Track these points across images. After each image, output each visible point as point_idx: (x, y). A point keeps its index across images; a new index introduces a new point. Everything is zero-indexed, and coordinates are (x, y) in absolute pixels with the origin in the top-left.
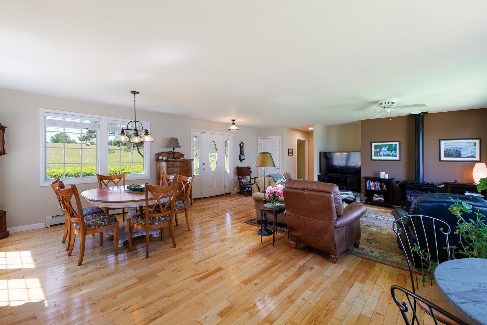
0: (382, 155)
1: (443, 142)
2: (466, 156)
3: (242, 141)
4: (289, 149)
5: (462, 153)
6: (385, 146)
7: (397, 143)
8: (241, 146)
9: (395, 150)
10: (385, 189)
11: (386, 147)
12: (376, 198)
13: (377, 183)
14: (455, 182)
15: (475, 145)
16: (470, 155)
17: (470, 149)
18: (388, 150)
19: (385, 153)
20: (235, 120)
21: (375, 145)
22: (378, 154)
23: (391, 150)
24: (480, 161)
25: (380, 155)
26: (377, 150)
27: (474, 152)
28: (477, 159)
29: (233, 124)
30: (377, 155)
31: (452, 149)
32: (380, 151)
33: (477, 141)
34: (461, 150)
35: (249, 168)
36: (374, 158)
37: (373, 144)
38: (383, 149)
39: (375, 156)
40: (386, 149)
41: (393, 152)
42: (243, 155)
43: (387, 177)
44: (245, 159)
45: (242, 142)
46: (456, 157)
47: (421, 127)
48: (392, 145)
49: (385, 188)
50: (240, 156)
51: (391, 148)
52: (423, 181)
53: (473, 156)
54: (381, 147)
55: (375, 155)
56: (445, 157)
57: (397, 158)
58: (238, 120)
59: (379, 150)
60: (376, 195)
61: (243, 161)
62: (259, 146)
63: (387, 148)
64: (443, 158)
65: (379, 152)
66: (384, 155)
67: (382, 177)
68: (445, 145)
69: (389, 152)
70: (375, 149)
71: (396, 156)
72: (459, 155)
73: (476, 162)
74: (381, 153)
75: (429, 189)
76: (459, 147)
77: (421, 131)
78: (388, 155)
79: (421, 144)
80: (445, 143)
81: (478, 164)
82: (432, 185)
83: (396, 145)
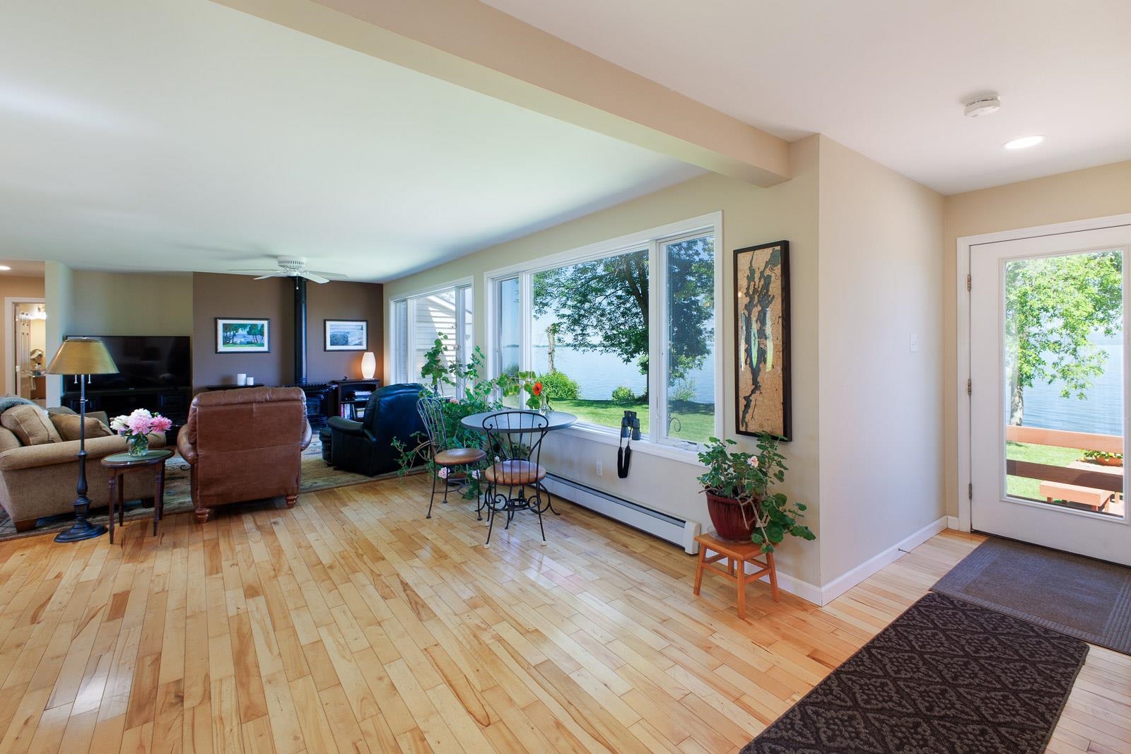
0: (238, 342)
1: (328, 323)
2: (354, 343)
5: (350, 340)
6: (244, 326)
7: (265, 323)
9: (262, 334)
11: (245, 328)
14: (344, 380)
15: (362, 329)
16: (357, 342)
17: (358, 333)
18: (249, 333)
19: (243, 340)
21: (224, 325)
22: (231, 342)
23: (255, 334)
24: (367, 351)
25: (234, 344)
26: (228, 333)
27: (361, 339)
28: (364, 347)
30: (228, 343)
31: (339, 334)
32: (234, 335)
33: (364, 324)
34: (348, 335)
36: (221, 348)
37: (221, 323)
38: (240, 331)
39: (224, 344)
40: (245, 332)
41: (259, 337)
43: (251, 382)
46: (344, 344)
47: (303, 299)
48: (256, 325)
51: (254, 331)
52: (306, 382)
53: (360, 344)
54: (236, 327)
55: (225, 343)
56: (331, 345)
57: (265, 348)
59: (232, 333)
63: (248, 329)
64: (329, 347)
65: (233, 338)
66: (241, 343)
67: (242, 382)
68: (333, 327)
69: (251, 338)
70: (224, 332)
71: (262, 345)
72: (346, 343)
73: (363, 351)
74: (235, 340)
75: (322, 393)
76: (346, 331)
77: (303, 305)
78: (249, 343)
79: (304, 325)
80: (331, 326)
81: (366, 353)
82: (324, 386)
83: (263, 326)
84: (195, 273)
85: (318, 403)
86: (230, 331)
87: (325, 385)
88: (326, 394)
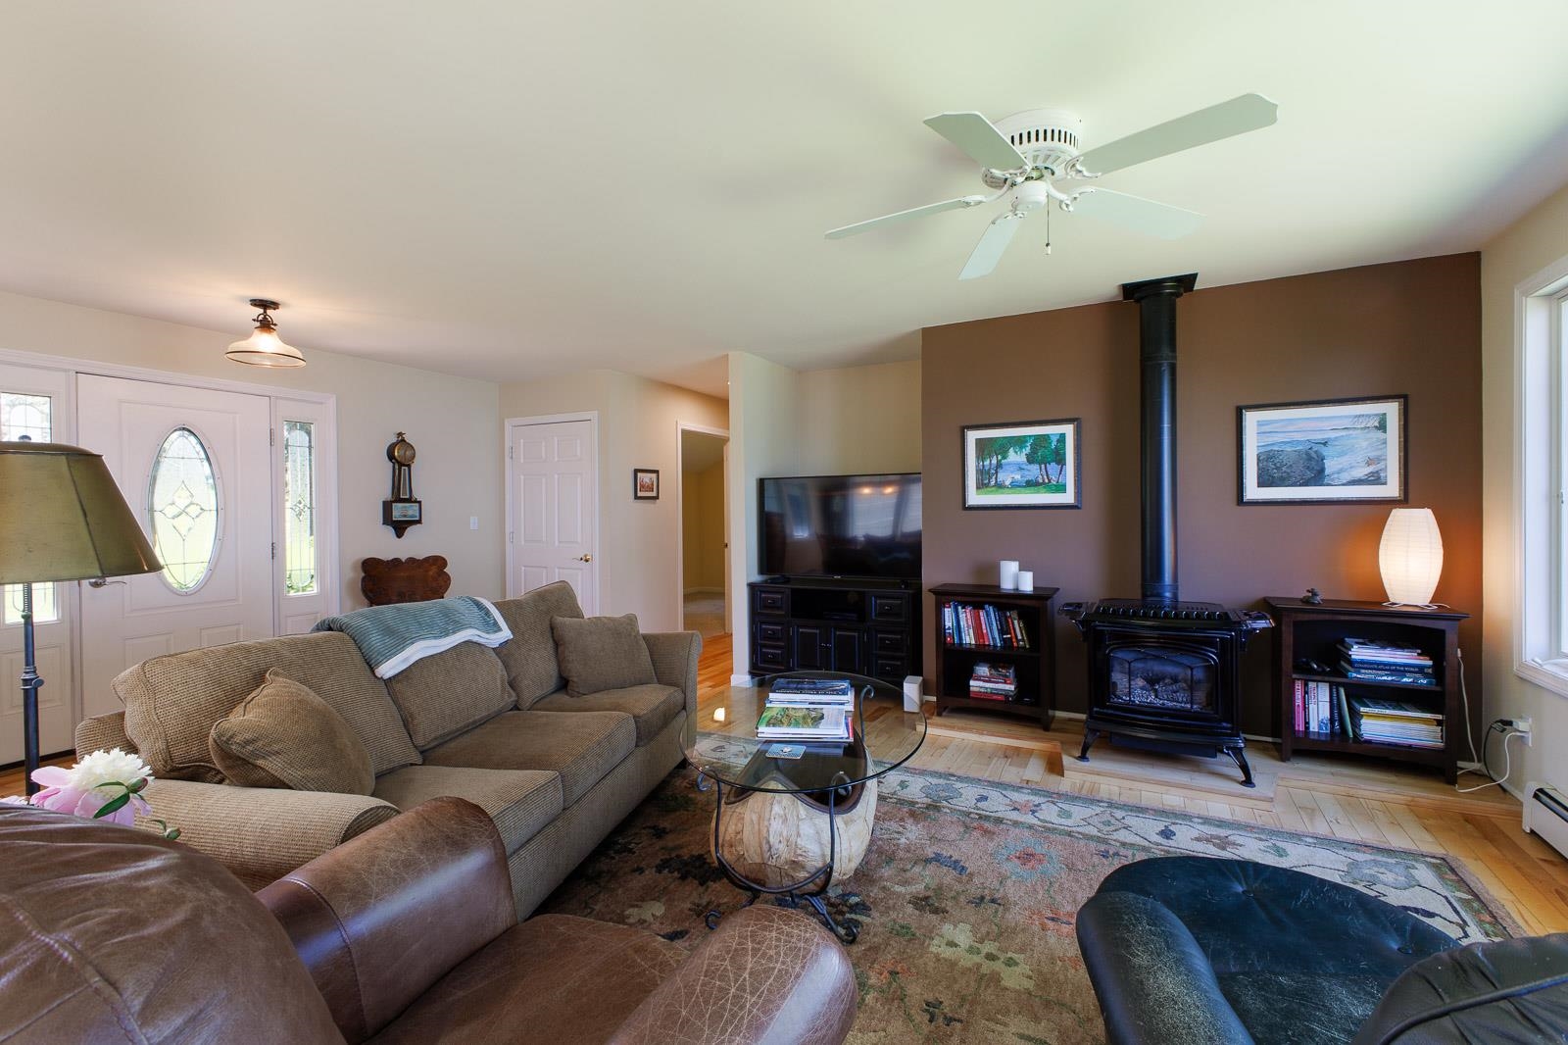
0: (1007, 483)
1: (1251, 419)
2: (1346, 477)
3: (400, 434)
4: (636, 471)
5: (1330, 466)
6: (1019, 442)
7: (1068, 430)
8: (400, 456)
9: (1061, 461)
10: (1018, 641)
11: (1021, 448)
12: (981, 684)
13: (988, 615)
14: (1306, 601)
15: (1382, 427)
16: (1362, 472)
17: (1364, 444)
18: (1031, 459)
19: (1018, 477)
20: (274, 305)
21: (978, 442)
22: (994, 482)
23: (1044, 462)
24: (1405, 501)
25: (1000, 486)
26: (987, 463)
27: (1378, 460)
28: (1392, 489)
29: (266, 325)
30: (987, 485)
31: (1288, 449)
32: (999, 465)
33: (1392, 410)
34: (1325, 451)
35: (439, 562)
36: (974, 498)
37: (972, 436)
38: (1016, 457)
39: (978, 488)
40: (1021, 457)
41: (1053, 468)
42: (409, 500)
43: (1027, 584)
44: (419, 522)
45: (403, 440)
46: (1306, 484)
48: (1046, 438)
49: (1020, 637)
50: (387, 507)
51: (1046, 454)
53: (1376, 479)
54: (1001, 447)
55: (981, 486)
56: (1261, 484)
57: (1068, 497)
58: (299, 309)
59: (994, 461)
60: (983, 670)
61: (410, 531)
62: (507, 459)
63: (1027, 450)
64: (1253, 491)
65: (997, 473)
66: (1015, 485)
67: (1007, 584)
68: (1262, 430)
69: (1034, 471)
70: (978, 457)
71: (1061, 488)
72: (1318, 477)
73: (1390, 503)
74: (1001, 476)
75: (1211, 642)
76: (1319, 437)
77: (1166, 369)
78: (1031, 484)
79: (1166, 426)
80: (1260, 424)
81: (1398, 515)
82: (1224, 620)
83: (1062, 438)
84: (926, 332)
85: (1199, 674)
86: (991, 457)
87: (1225, 616)
88: (1225, 648)
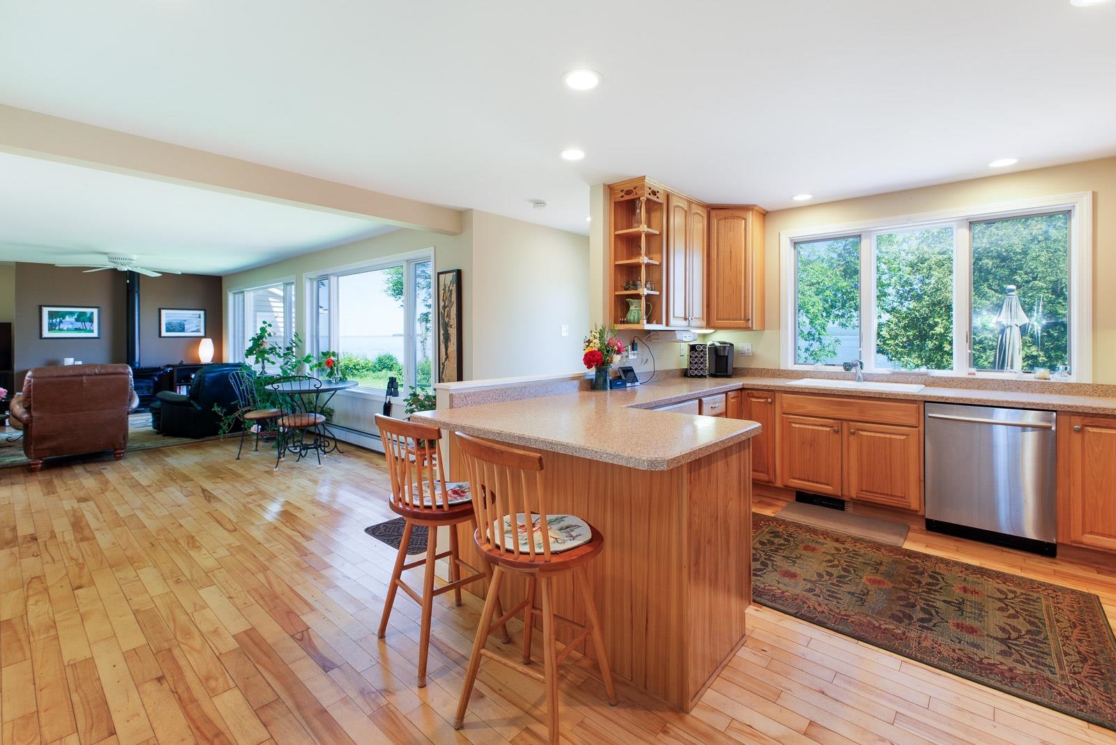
0: (65, 329)
1: (164, 312)
2: (190, 330)
5: (186, 327)
6: (72, 314)
7: (95, 311)
9: (91, 321)
11: (72, 316)
14: (180, 364)
15: (200, 317)
16: (194, 329)
17: (195, 321)
18: (77, 320)
19: (70, 326)
21: (49, 312)
22: (57, 328)
23: (84, 322)
24: (205, 337)
25: (61, 330)
26: (54, 320)
27: (198, 326)
28: (202, 334)
30: (54, 329)
31: (175, 322)
32: (61, 322)
33: (202, 313)
34: (185, 323)
36: (46, 334)
37: (46, 311)
38: (67, 318)
39: (49, 330)
40: (73, 319)
41: (88, 324)
46: (180, 331)
47: (136, 289)
48: (85, 313)
52: (140, 366)
53: (198, 331)
54: (63, 315)
55: (51, 329)
56: (167, 331)
57: (95, 334)
59: (58, 320)
63: (76, 317)
64: (164, 333)
65: (59, 325)
66: (69, 330)
68: (167, 316)
69: (79, 325)
70: (49, 319)
71: (92, 331)
72: (183, 330)
73: (202, 337)
74: (61, 326)
75: (155, 375)
76: (183, 319)
77: (136, 295)
78: (76, 329)
79: (137, 313)
80: (166, 314)
81: (203, 340)
82: (159, 369)
83: (92, 314)
84: (18, 264)
85: (152, 384)
86: (56, 318)
87: (159, 368)
88: (159, 377)
